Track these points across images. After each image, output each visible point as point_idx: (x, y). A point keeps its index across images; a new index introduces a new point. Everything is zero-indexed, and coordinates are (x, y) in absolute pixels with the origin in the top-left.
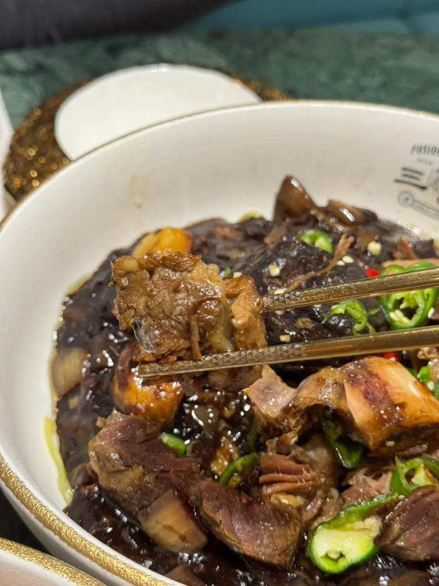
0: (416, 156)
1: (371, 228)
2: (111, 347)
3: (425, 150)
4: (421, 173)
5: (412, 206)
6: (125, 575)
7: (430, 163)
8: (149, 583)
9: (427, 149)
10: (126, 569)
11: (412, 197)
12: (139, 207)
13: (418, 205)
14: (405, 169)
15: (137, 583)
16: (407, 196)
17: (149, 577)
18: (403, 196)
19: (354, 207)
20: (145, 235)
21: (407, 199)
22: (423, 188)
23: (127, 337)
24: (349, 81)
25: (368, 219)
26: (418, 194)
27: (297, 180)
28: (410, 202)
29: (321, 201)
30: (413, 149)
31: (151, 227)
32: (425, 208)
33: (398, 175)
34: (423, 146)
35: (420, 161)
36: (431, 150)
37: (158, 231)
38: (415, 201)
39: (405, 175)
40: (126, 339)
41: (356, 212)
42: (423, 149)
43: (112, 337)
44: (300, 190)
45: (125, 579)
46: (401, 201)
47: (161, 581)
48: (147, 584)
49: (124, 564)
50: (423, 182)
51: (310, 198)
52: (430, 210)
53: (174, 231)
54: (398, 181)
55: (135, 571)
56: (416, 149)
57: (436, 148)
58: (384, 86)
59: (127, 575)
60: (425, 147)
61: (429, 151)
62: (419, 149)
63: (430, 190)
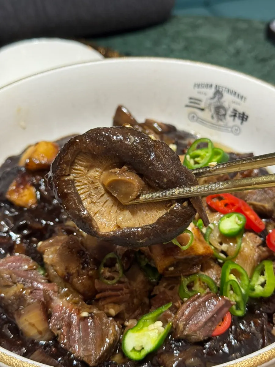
0: (197, 89)
1: (171, 135)
2: (8, 219)
3: (202, 86)
4: (200, 100)
5: (197, 121)
6: (3, 360)
7: (205, 94)
8: (18, 364)
9: (203, 86)
10: (4, 356)
11: (196, 115)
12: (24, 128)
13: (200, 120)
14: (191, 98)
15: (10, 364)
17: (18, 360)
18: (191, 116)
19: (162, 123)
20: (30, 146)
21: (194, 117)
22: (202, 110)
23: (18, 212)
24: (164, 47)
25: (170, 130)
26: (200, 114)
27: (125, 108)
28: (195, 118)
29: (141, 120)
31: (33, 141)
32: (204, 122)
33: (187, 102)
34: (200, 84)
35: (199, 93)
36: (205, 85)
37: (37, 144)
38: (198, 118)
39: (191, 102)
40: (17, 213)
41: (163, 126)
42: (200, 86)
43: (7, 212)
44: (128, 114)
45: (3, 363)
46: (190, 118)
47: (25, 362)
48: (16, 364)
49: (2, 353)
50: (202, 106)
51: (134, 119)
52: (207, 123)
53: (47, 143)
54: (187, 106)
55: (9, 357)
56: (196, 85)
57: (208, 85)
58: (186, 48)
59: (4, 360)
60: (201, 85)
61: (204, 86)
62: (198, 86)
63: (207, 111)
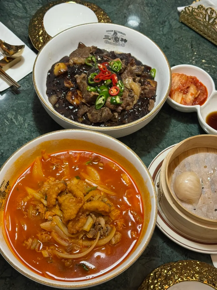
0: (107, 33)
4: (109, 36)
5: (108, 43)
7: (111, 34)
14: (105, 36)
16: (107, 41)
21: (107, 42)
22: (110, 39)
26: (109, 40)
30: (106, 31)
32: (111, 43)
38: (108, 42)
39: (105, 37)
44: (82, 44)
46: (106, 42)
50: (110, 38)
54: (104, 38)
62: (108, 31)
63: (112, 39)
